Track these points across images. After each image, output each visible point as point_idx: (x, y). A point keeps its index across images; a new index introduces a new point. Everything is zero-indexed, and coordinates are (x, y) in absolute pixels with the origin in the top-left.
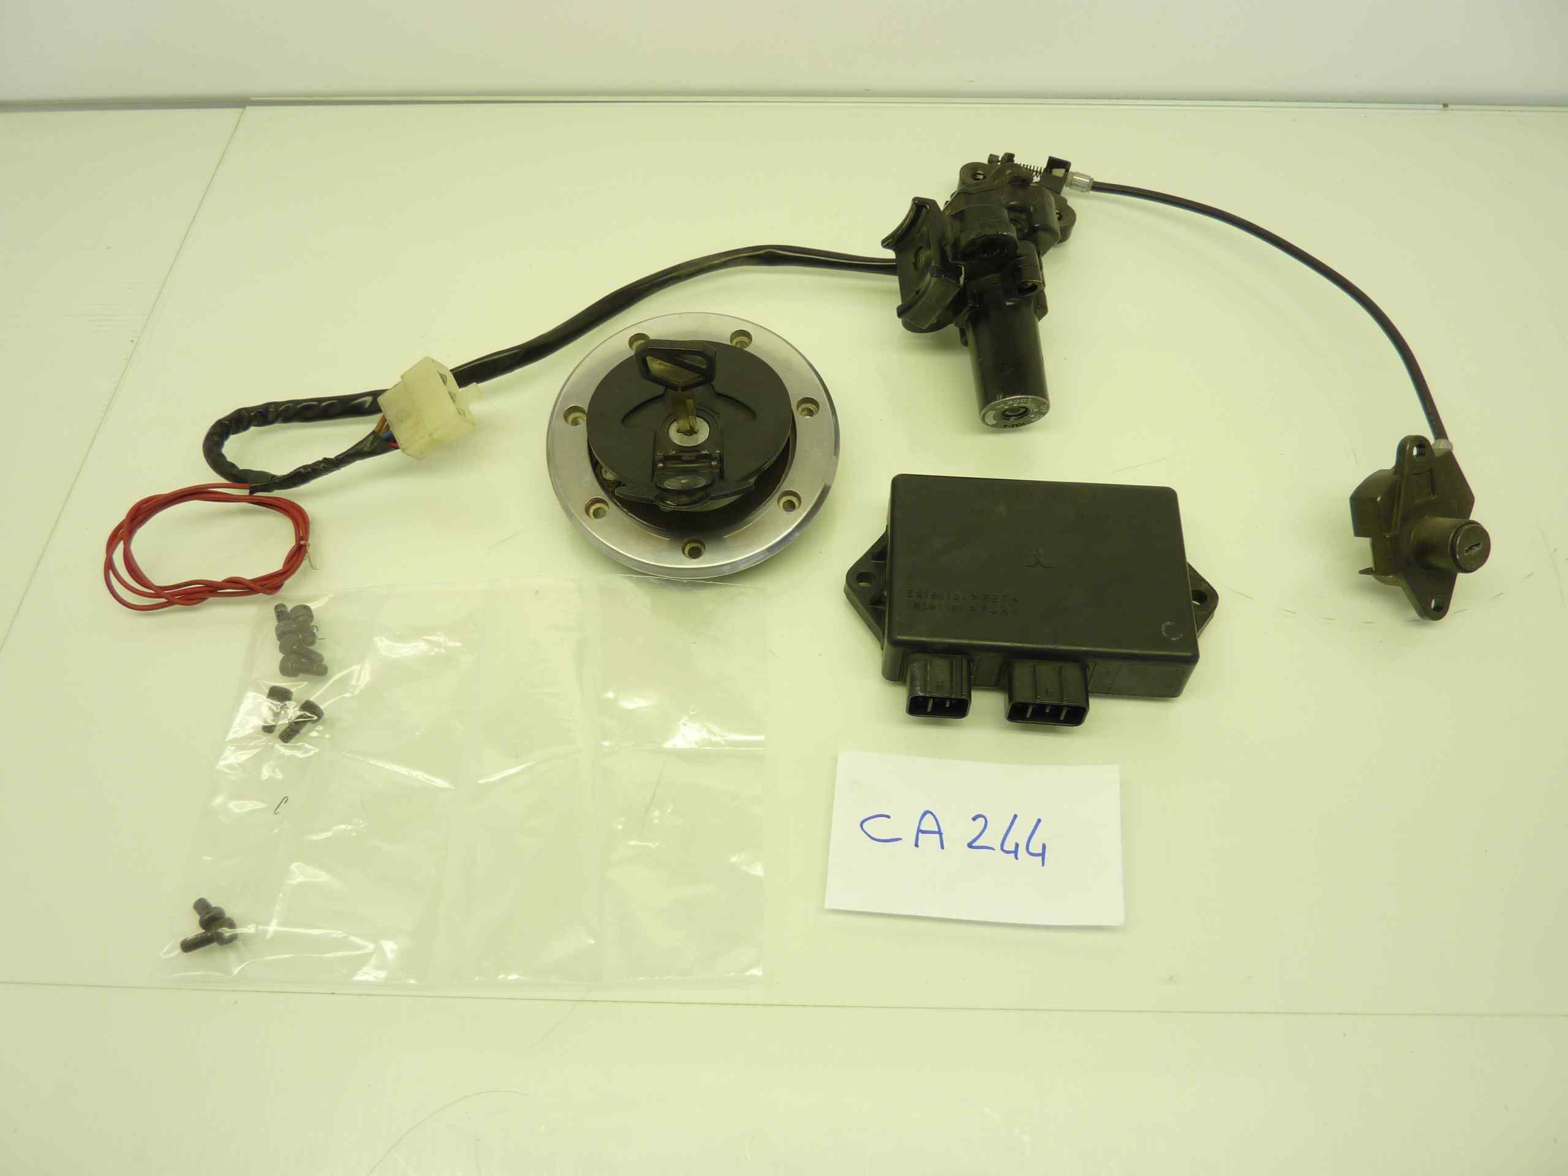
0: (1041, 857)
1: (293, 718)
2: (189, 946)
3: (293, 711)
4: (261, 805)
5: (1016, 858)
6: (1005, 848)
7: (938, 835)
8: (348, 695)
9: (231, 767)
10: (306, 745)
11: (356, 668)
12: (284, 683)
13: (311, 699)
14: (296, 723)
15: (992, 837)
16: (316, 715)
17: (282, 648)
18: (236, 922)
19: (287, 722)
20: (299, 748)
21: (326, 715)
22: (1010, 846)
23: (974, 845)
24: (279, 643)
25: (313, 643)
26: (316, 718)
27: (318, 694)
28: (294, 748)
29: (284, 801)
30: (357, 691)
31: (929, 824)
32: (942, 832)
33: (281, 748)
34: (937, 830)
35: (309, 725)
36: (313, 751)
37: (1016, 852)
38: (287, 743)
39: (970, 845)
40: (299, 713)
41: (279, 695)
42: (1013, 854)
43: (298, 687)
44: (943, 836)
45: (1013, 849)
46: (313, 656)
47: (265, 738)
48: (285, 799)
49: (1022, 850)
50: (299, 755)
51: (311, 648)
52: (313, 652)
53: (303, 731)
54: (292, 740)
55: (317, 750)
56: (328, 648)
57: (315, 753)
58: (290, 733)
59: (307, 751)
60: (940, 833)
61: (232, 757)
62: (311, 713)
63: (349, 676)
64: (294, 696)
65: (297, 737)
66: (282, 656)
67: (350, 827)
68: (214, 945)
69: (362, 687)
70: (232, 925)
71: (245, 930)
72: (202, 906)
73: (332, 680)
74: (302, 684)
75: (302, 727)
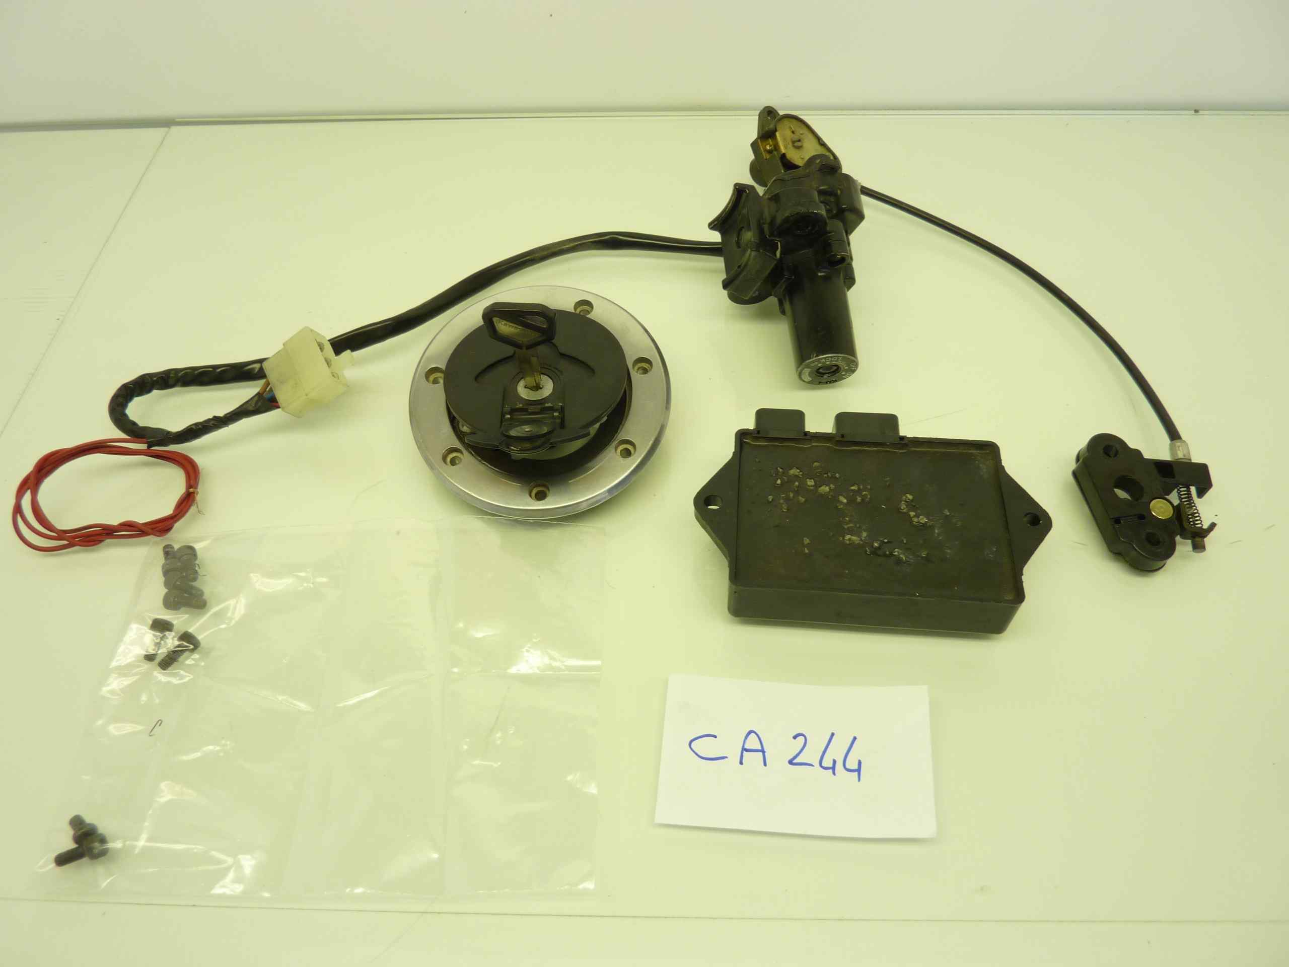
0: (856, 773)
1: (172, 648)
2: (63, 860)
3: (171, 642)
4: (140, 728)
5: (834, 773)
6: (824, 765)
7: (761, 753)
8: (223, 626)
9: (112, 692)
10: (182, 672)
11: (232, 602)
12: (166, 616)
13: (191, 630)
14: (174, 652)
15: (810, 755)
16: (192, 644)
17: (166, 584)
18: (108, 839)
19: (166, 651)
20: (175, 675)
21: (202, 644)
22: (827, 763)
23: (795, 762)
24: (164, 579)
25: (195, 579)
26: (192, 647)
27: (196, 625)
28: (169, 675)
29: (158, 724)
30: (233, 622)
31: (753, 743)
32: (765, 750)
33: (160, 676)
34: (760, 748)
35: (186, 654)
36: (188, 677)
37: (833, 768)
38: (165, 670)
39: (791, 762)
40: (177, 643)
41: (160, 626)
42: (831, 770)
43: (180, 620)
44: (766, 754)
45: (830, 765)
46: (194, 592)
47: (147, 666)
48: (160, 722)
49: (839, 766)
50: (175, 681)
51: (193, 584)
52: (192, 587)
53: (181, 659)
54: (170, 668)
55: (192, 677)
56: (207, 586)
57: (190, 680)
58: (169, 661)
59: (182, 677)
60: (763, 751)
61: (115, 684)
62: (188, 643)
63: (227, 609)
64: (174, 627)
65: (175, 664)
66: (166, 590)
67: (218, 748)
68: (85, 860)
69: (237, 619)
70: (103, 840)
71: (115, 845)
72: (77, 823)
73: (208, 615)
74: (183, 617)
75: (179, 656)
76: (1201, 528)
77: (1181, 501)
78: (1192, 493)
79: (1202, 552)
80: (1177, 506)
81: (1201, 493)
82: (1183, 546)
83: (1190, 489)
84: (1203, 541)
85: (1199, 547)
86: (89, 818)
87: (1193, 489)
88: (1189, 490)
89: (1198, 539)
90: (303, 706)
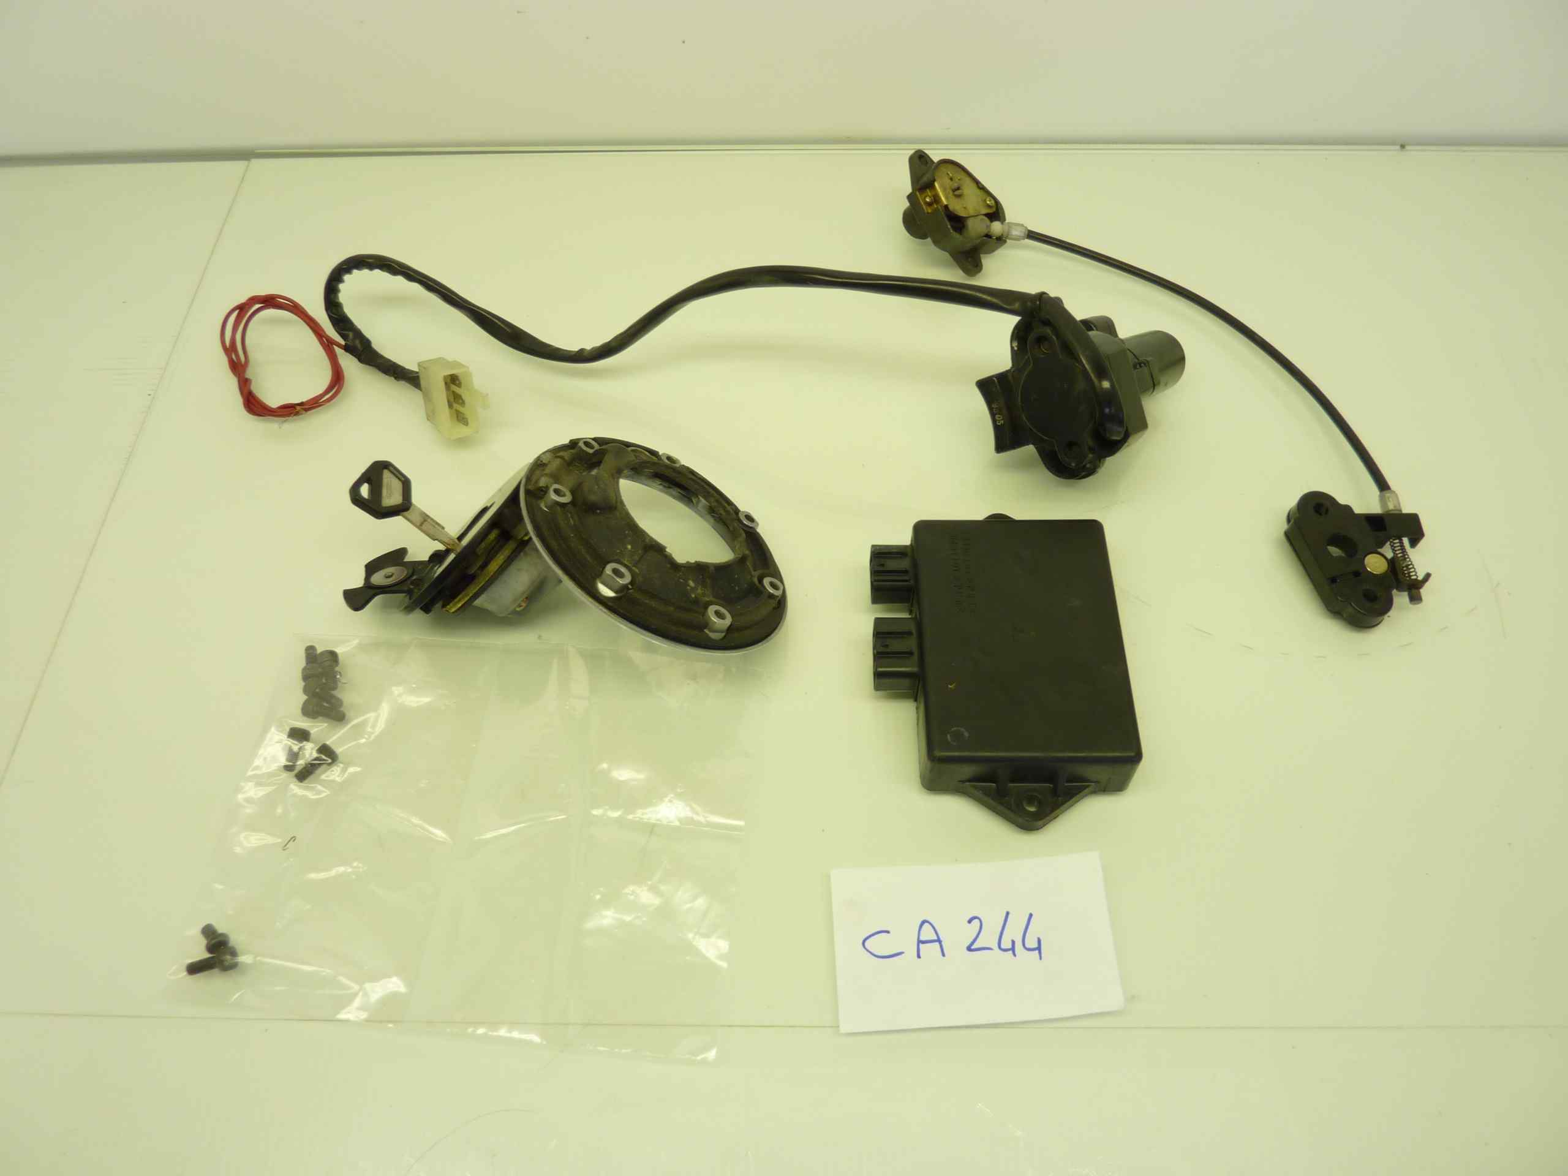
0: (1037, 952)
1: (309, 760)
2: (195, 969)
3: (310, 751)
4: (270, 840)
5: (1015, 955)
6: (1003, 946)
7: (937, 943)
8: (363, 741)
9: (249, 800)
10: (319, 787)
11: (371, 715)
12: (303, 724)
13: (328, 743)
14: (312, 765)
15: (988, 938)
16: (331, 758)
17: (306, 690)
18: (238, 951)
19: (303, 763)
20: (312, 789)
21: (341, 758)
22: (1006, 944)
23: (972, 948)
24: (303, 684)
25: (335, 688)
26: (330, 761)
27: (335, 738)
28: (307, 788)
29: (292, 840)
30: (373, 737)
31: (927, 934)
32: (941, 939)
33: (296, 789)
34: (936, 938)
35: (324, 767)
36: (326, 793)
37: (1013, 949)
38: (301, 782)
39: (969, 949)
40: (315, 755)
41: (299, 735)
42: (1011, 952)
43: (317, 728)
44: (943, 943)
45: (1010, 946)
46: (333, 701)
47: (285, 775)
48: (294, 838)
49: (1019, 947)
50: (310, 795)
51: (333, 692)
52: (333, 697)
53: (319, 771)
54: (306, 781)
55: (328, 792)
56: (348, 696)
57: (326, 796)
58: (305, 774)
59: (319, 792)
60: (939, 941)
61: (252, 791)
62: (326, 756)
63: (364, 724)
64: (312, 736)
65: (312, 777)
66: (305, 697)
67: (350, 870)
68: (216, 971)
69: (376, 734)
70: (234, 953)
71: (244, 959)
72: (209, 932)
73: (349, 726)
74: (321, 726)
75: (317, 768)
76: (1416, 580)
77: (1394, 553)
78: (1405, 545)
79: (1418, 603)
80: (1390, 560)
81: (1414, 543)
82: (1401, 599)
83: (1402, 540)
84: (1419, 592)
85: (1415, 598)
86: (221, 928)
87: (1406, 541)
88: (1401, 543)
89: (1414, 591)
90: (439, 834)
